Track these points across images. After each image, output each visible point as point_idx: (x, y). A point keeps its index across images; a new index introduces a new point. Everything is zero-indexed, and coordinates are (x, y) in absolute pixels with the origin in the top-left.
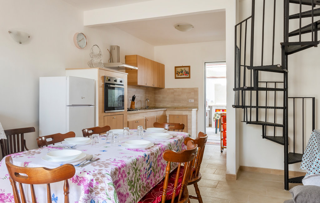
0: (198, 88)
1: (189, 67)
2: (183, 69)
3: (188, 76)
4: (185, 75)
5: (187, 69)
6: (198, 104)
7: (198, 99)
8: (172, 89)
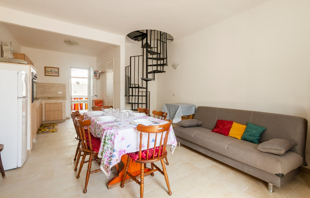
0: (66, 84)
1: (58, 68)
2: (52, 69)
3: (57, 75)
4: (55, 74)
5: (56, 70)
6: (66, 95)
7: (66, 91)
8: (42, 83)
